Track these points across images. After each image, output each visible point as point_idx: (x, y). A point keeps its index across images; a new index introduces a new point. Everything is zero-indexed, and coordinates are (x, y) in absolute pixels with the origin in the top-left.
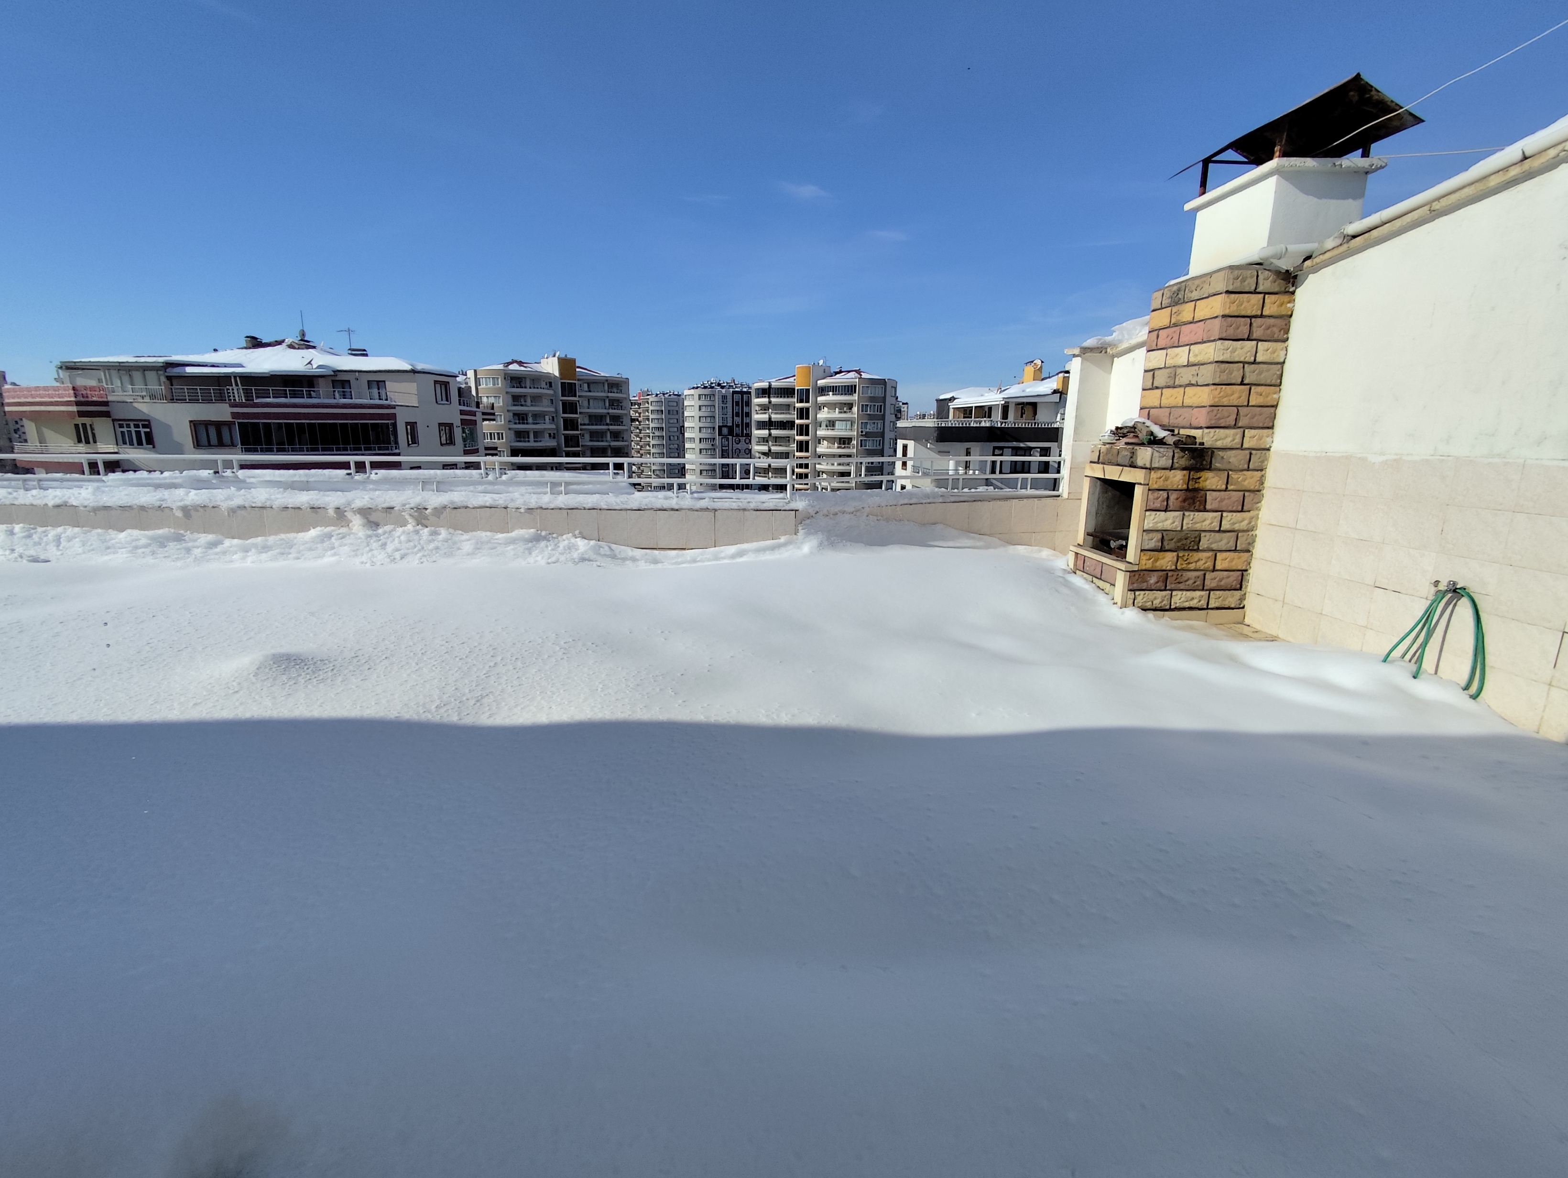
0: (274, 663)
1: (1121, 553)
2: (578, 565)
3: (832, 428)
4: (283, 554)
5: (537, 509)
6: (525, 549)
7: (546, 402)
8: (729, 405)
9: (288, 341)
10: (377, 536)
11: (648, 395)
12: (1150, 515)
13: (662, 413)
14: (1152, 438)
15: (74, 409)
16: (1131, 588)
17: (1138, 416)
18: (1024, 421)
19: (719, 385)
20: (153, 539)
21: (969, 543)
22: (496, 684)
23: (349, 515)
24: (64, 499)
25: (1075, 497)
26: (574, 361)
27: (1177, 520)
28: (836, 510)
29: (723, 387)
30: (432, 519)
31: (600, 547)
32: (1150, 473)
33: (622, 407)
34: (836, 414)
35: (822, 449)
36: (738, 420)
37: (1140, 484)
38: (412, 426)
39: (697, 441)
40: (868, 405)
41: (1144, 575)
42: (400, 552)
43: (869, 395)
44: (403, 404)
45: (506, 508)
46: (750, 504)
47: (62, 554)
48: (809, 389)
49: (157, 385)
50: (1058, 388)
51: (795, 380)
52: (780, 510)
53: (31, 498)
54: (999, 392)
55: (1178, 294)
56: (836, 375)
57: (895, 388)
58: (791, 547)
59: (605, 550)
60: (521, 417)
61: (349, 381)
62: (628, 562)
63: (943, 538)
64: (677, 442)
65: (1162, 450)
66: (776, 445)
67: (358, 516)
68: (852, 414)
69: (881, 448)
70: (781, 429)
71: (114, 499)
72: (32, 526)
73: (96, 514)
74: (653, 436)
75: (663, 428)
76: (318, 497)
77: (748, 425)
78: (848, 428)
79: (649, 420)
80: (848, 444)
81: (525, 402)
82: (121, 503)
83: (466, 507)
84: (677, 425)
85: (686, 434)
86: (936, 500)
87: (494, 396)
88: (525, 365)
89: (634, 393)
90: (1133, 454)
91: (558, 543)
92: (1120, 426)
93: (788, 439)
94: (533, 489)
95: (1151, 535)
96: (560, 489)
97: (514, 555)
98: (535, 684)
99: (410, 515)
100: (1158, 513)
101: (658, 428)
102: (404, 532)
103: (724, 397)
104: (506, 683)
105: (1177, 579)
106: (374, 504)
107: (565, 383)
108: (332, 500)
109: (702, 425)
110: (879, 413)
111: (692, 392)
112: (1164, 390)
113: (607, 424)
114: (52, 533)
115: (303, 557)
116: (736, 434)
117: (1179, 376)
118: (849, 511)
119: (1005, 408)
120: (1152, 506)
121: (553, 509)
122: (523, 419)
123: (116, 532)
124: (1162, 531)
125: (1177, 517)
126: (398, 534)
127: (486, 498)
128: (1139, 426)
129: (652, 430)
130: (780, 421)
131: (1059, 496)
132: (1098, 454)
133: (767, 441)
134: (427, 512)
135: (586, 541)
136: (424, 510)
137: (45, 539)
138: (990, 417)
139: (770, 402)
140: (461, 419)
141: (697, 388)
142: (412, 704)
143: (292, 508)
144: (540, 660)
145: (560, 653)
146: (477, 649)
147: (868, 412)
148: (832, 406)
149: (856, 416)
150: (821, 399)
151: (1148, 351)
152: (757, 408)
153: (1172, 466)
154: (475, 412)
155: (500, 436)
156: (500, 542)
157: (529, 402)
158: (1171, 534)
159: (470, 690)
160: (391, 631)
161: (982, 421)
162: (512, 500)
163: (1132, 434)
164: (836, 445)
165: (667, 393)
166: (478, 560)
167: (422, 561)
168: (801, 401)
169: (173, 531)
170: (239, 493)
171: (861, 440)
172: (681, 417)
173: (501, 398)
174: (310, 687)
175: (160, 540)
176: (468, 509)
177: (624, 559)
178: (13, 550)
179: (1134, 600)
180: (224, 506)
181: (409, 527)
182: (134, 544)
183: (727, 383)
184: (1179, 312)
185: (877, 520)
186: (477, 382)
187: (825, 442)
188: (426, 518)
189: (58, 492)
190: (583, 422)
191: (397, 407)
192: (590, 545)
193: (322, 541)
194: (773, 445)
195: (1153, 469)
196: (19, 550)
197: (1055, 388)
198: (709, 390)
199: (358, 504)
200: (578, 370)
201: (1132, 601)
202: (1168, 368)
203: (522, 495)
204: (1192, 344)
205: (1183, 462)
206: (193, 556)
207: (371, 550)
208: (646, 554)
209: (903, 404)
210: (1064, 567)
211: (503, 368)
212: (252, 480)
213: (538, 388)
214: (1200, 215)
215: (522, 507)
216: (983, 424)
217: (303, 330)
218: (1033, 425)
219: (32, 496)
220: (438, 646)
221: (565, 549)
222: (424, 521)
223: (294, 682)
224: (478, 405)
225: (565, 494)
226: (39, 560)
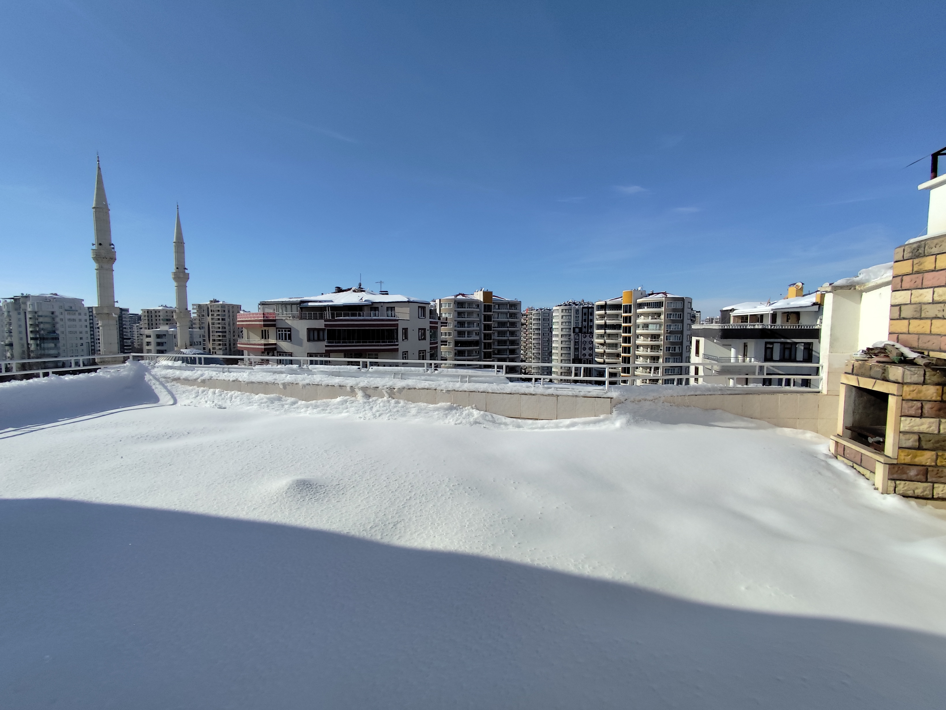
0: (296, 486)
1: (879, 447)
2: (473, 426)
3: (646, 329)
4: (324, 410)
5: (452, 391)
6: (444, 414)
7: (475, 315)
8: (580, 315)
9: (353, 289)
10: (369, 403)
11: (532, 310)
12: (906, 420)
13: (540, 320)
14: (902, 358)
15: (262, 323)
16: (891, 477)
17: (887, 340)
18: (789, 324)
19: (574, 303)
20: (269, 399)
21: (743, 424)
22: (408, 513)
23: (356, 390)
24: (236, 378)
25: (833, 394)
26: (491, 293)
27: (934, 425)
28: (640, 398)
29: (576, 305)
30: (397, 394)
31: (486, 415)
32: (903, 387)
33: (516, 317)
34: (649, 320)
35: (639, 341)
36: (585, 324)
37: (894, 395)
38: (405, 330)
39: (560, 336)
40: (671, 314)
41: (903, 468)
42: (379, 412)
43: (672, 307)
44: (402, 319)
45: (435, 390)
46: (581, 393)
47: (231, 405)
48: (631, 305)
49: (296, 312)
50: (817, 301)
51: (622, 299)
52: (601, 397)
53: (224, 377)
54: (768, 305)
55: (918, 250)
56: (649, 296)
57: (691, 303)
58: (607, 422)
59: (489, 417)
60: (461, 324)
61: (378, 308)
62: (502, 426)
63: (722, 420)
64: (548, 337)
65: (913, 369)
66: (609, 339)
67: (361, 391)
68: (660, 319)
69: (681, 341)
70: (612, 329)
71: (256, 378)
72: (223, 390)
73: (248, 385)
74: (533, 334)
75: (540, 329)
76: (343, 380)
77: (592, 327)
78: (657, 328)
79: (532, 324)
80: (658, 339)
81: (464, 315)
82: (259, 380)
83: (415, 388)
84: (548, 327)
85: (553, 332)
86: (716, 393)
87: (448, 313)
88: (466, 296)
89: (524, 309)
90: (885, 371)
91: (463, 412)
92: (871, 347)
93: (617, 336)
94: (451, 379)
95: (908, 436)
96: (466, 379)
97: (438, 417)
98: (429, 516)
99: (386, 392)
100: (913, 419)
101: (537, 329)
102: (382, 401)
103: (577, 311)
104: (413, 514)
105: (937, 473)
106: (369, 385)
107: (486, 305)
108: (350, 382)
109: (563, 327)
110: (679, 319)
111: (558, 308)
112: (911, 321)
113: (508, 327)
114: (230, 393)
115: (332, 412)
116: (584, 332)
117: (925, 311)
118: (650, 399)
119: (774, 316)
120: (907, 413)
121: (461, 391)
122: (462, 325)
123: (254, 395)
124: (919, 434)
125: (933, 423)
126: (379, 402)
127: (426, 384)
128: (889, 348)
129: (533, 330)
130: (612, 325)
131: (819, 392)
132: (852, 367)
133: (604, 337)
134: (395, 390)
135: (479, 411)
136: (393, 389)
137: (226, 397)
138: (762, 322)
139: (606, 313)
140: (430, 326)
141: (561, 305)
142: (358, 524)
143: (331, 385)
144: (436, 497)
145: (449, 494)
146: (403, 485)
147: (672, 318)
148: (646, 315)
149: (663, 321)
150: (639, 311)
151: (893, 291)
152: (597, 317)
153: (924, 382)
154: (437, 322)
155: (450, 334)
156: (431, 409)
157: (466, 316)
158: (928, 437)
159: (392, 517)
160: (361, 467)
161: (755, 325)
162: (439, 385)
163: (882, 355)
164: (649, 339)
165: (543, 309)
166: (418, 420)
167: (389, 418)
168: (626, 312)
169: (277, 395)
170: (308, 377)
171: (667, 336)
172: (551, 322)
173: (452, 314)
174: (310, 504)
175: (272, 400)
176: (416, 389)
177: (500, 424)
178: (214, 402)
179: (895, 488)
180: (301, 383)
181: (385, 398)
182: (261, 401)
183: (579, 302)
184: (920, 263)
185: (671, 406)
186: (441, 305)
187: (642, 337)
188: (394, 394)
189: (235, 374)
190: (494, 326)
191: (399, 320)
192: (481, 414)
193: (343, 404)
194: (607, 339)
195: (907, 384)
196: (216, 402)
197: (815, 302)
198: (568, 307)
199: (362, 384)
200: (493, 297)
201: (892, 489)
202: (913, 304)
203: (445, 383)
204: (935, 287)
205: (936, 379)
206: (284, 409)
207: (365, 410)
208: (513, 421)
209: (697, 312)
210: (826, 452)
211: (454, 298)
212: (315, 370)
213: (471, 308)
214: (933, 192)
215: (444, 389)
216: (756, 327)
217: (360, 283)
218: (797, 327)
219: (225, 376)
220: (382, 481)
221: (466, 416)
222: (393, 396)
223: (303, 499)
224: (439, 318)
225: (469, 383)
226: (222, 407)
